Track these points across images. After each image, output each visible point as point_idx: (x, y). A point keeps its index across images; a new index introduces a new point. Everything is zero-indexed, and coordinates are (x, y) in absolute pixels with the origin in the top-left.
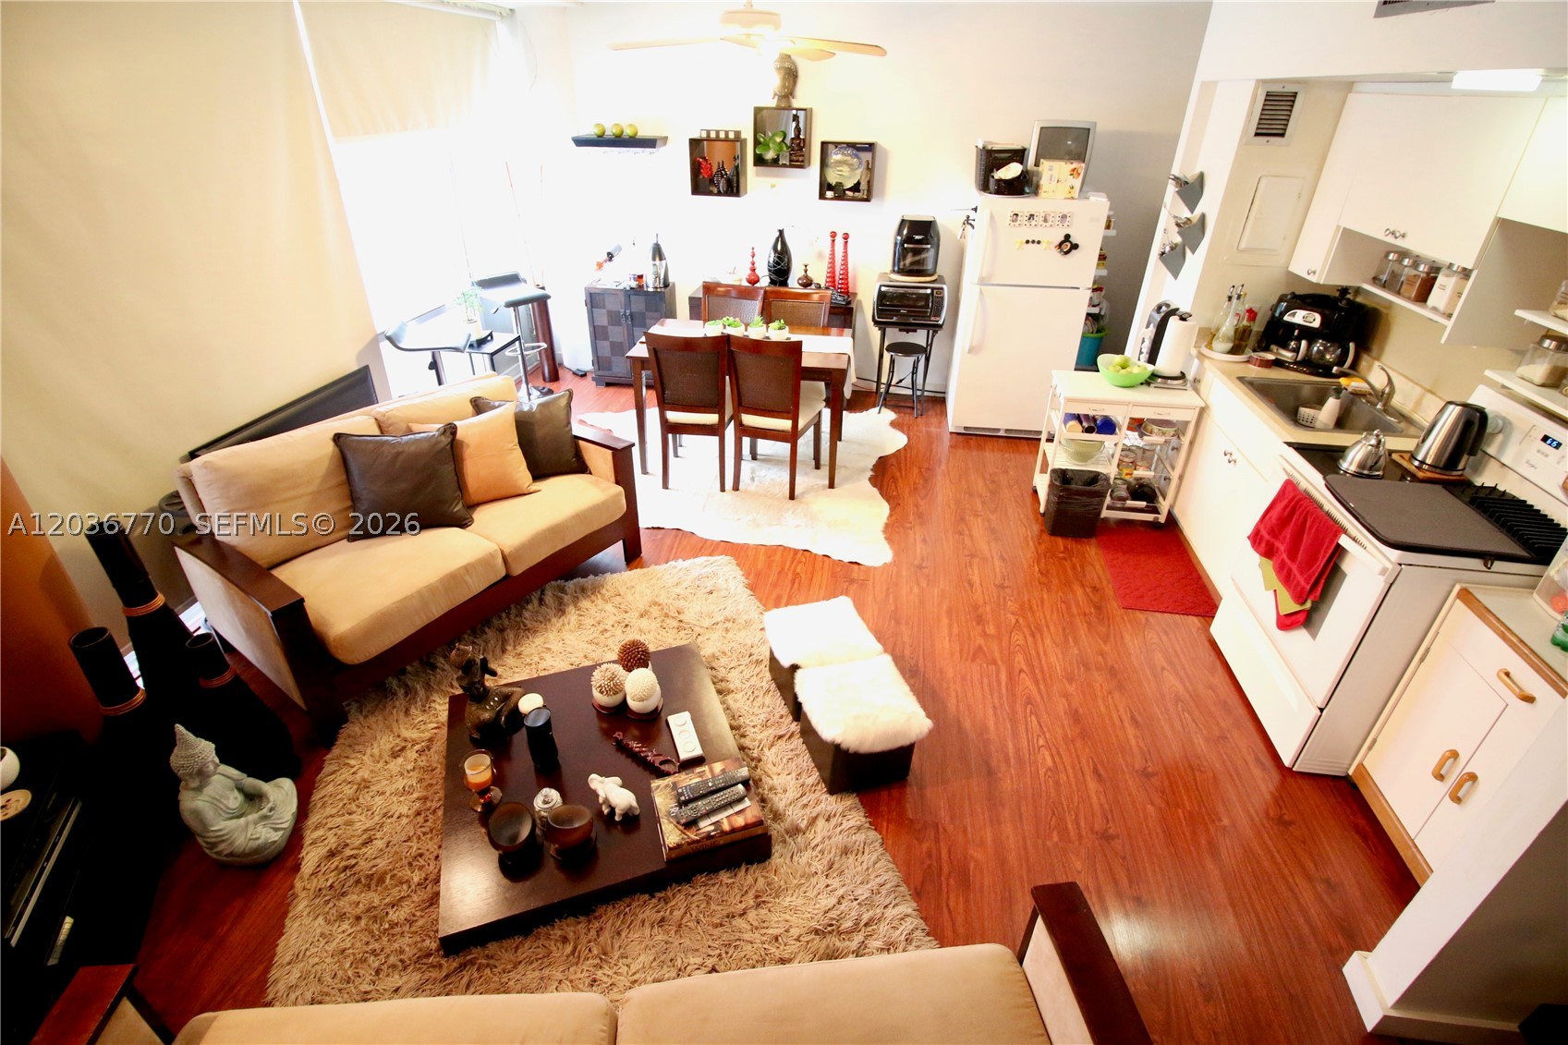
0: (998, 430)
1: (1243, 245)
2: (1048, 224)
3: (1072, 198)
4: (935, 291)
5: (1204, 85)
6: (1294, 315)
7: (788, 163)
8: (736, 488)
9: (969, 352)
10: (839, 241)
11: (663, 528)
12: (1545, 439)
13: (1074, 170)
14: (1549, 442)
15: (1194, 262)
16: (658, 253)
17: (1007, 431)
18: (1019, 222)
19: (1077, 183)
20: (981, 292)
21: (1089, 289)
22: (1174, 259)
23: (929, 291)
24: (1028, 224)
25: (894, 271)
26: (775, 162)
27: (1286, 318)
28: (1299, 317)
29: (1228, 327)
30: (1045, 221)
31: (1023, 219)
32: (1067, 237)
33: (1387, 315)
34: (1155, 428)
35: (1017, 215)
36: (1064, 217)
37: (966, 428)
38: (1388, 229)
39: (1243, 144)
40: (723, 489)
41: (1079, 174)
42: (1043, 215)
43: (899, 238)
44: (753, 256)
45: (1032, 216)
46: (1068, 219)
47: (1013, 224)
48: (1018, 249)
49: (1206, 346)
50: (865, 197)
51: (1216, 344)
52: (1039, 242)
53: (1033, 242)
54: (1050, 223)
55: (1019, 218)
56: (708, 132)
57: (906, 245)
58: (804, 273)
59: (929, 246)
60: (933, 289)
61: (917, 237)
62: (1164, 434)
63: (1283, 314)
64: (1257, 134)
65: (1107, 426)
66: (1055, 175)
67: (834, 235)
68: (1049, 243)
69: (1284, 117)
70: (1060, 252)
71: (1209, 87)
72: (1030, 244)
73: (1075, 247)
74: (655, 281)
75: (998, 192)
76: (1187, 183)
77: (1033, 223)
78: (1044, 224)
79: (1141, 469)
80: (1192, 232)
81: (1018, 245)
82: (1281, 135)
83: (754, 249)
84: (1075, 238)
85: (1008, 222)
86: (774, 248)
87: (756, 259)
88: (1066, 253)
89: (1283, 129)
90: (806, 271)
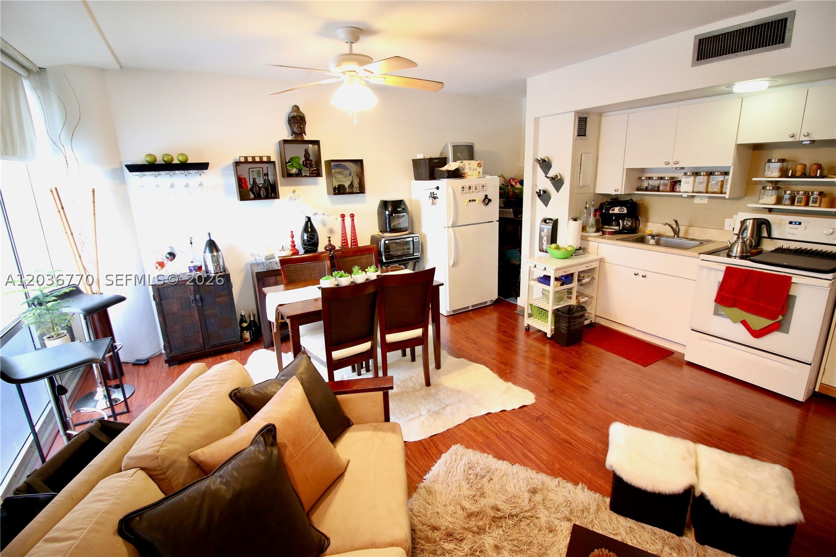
0: (468, 307)
1: (581, 185)
3: (482, 177)
5: (535, 119)
6: (614, 210)
7: (308, 175)
9: (452, 266)
10: (348, 220)
12: (791, 223)
13: (479, 164)
14: (793, 223)
17: (473, 306)
18: (465, 191)
19: (481, 170)
21: (497, 221)
22: (546, 197)
23: (410, 239)
24: (469, 192)
26: (299, 174)
27: (610, 212)
28: (617, 210)
29: (592, 219)
30: (476, 189)
31: (467, 189)
32: (486, 196)
33: (643, 203)
34: (586, 275)
35: (463, 187)
36: (483, 186)
37: (454, 311)
38: (666, 162)
39: (574, 140)
41: (481, 166)
42: (474, 186)
43: (388, 213)
44: (293, 237)
45: (470, 187)
46: (485, 187)
47: (462, 192)
48: (467, 205)
50: (359, 191)
51: (588, 229)
52: (475, 201)
53: (472, 201)
54: (478, 190)
55: (465, 189)
56: (246, 158)
57: (392, 215)
58: (327, 243)
59: (405, 214)
60: (413, 237)
61: (398, 210)
63: (607, 211)
64: (578, 135)
66: (469, 167)
67: (343, 216)
68: (479, 200)
69: (584, 128)
70: (484, 204)
71: (537, 120)
73: (490, 201)
75: (449, 177)
76: (541, 160)
77: (471, 191)
78: (476, 191)
80: (558, 182)
81: (466, 203)
82: (585, 135)
83: (292, 232)
84: (489, 197)
85: (460, 191)
86: (306, 230)
87: (294, 239)
88: (487, 204)
89: (585, 133)
90: (330, 241)
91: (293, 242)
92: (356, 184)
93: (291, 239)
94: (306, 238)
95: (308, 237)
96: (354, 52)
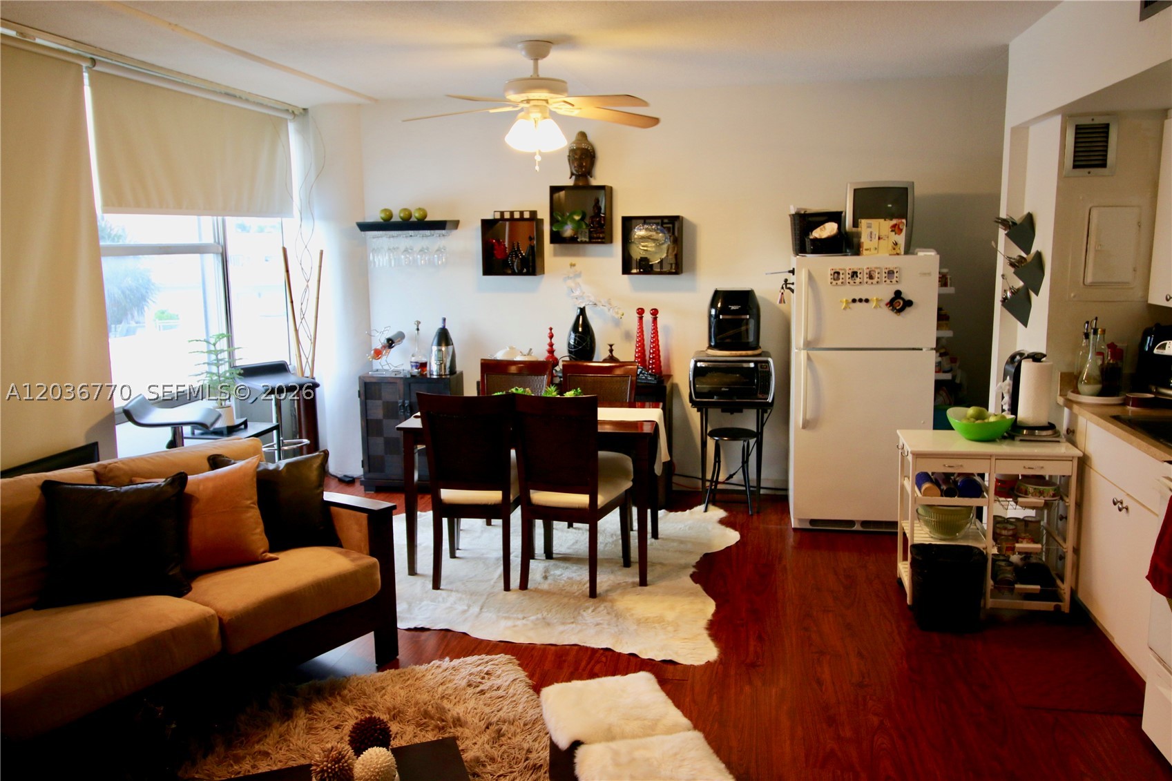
0: (852, 523)
1: (1089, 280)
2: (874, 281)
3: (898, 254)
4: (759, 365)
5: (1014, 130)
6: (1163, 347)
7: (587, 240)
8: (524, 585)
9: (804, 427)
10: (647, 317)
11: (428, 630)
13: (894, 226)
15: (1040, 303)
16: (444, 337)
17: (864, 523)
18: (841, 280)
19: (901, 239)
20: (809, 358)
21: (932, 349)
22: (1019, 307)
23: (752, 365)
24: (852, 282)
25: (710, 347)
26: (573, 240)
27: (1156, 351)
28: (1169, 348)
29: (1090, 365)
30: (871, 277)
31: (845, 277)
32: (898, 294)
34: (1031, 488)
35: (838, 273)
36: (891, 273)
37: (813, 522)
39: (1062, 177)
40: (507, 587)
41: (901, 230)
42: (868, 271)
43: (713, 312)
44: (551, 337)
45: (855, 273)
46: (896, 275)
47: (834, 282)
48: (845, 309)
49: (1073, 392)
50: (674, 271)
51: (1083, 387)
52: (867, 301)
53: (861, 300)
54: (876, 279)
55: (841, 276)
56: (502, 213)
57: (721, 317)
58: (608, 354)
59: (748, 317)
60: (756, 363)
61: (733, 308)
62: (1041, 493)
63: (1152, 349)
64: (1075, 167)
65: (969, 486)
66: (874, 231)
67: (641, 312)
68: (878, 301)
69: (1101, 149)
70: (893, 310)
71: (1021, 130)
72: (858, 304)
73: (909, 303)
74: (440, 369)
75: (814, 252)
76: (1014, 224)
77: (858, 280)
78: (870, 281)
79: (1025, 541)
80: (1030, 270)
81: (844, 305)
82: (1104, 165)
83: (551, 329)
84: (907, 295)
85: (829, 281)
86: (575, 329)
87: (554, 340)
88: (900, 311)
89: (1106, 160)
90: (611, 351)
91: (551, 345)
92: (672, 259)
93: (549, 340)
94: (572, 342)
95: (575, 340)
96: (541, 75)
